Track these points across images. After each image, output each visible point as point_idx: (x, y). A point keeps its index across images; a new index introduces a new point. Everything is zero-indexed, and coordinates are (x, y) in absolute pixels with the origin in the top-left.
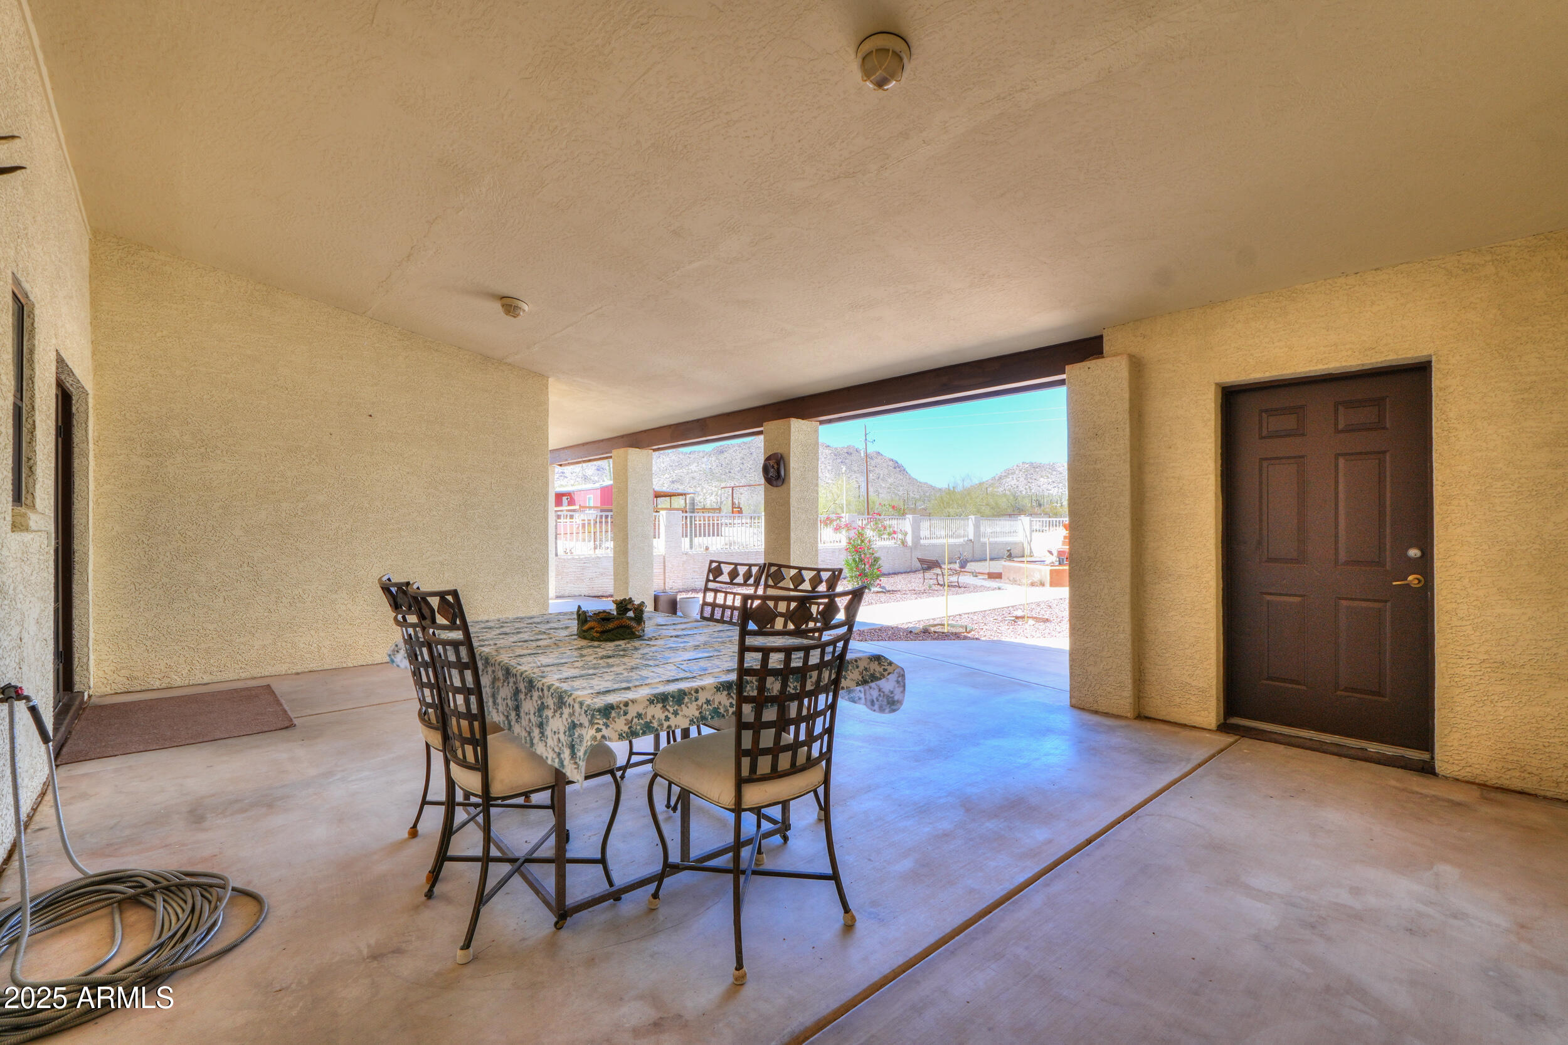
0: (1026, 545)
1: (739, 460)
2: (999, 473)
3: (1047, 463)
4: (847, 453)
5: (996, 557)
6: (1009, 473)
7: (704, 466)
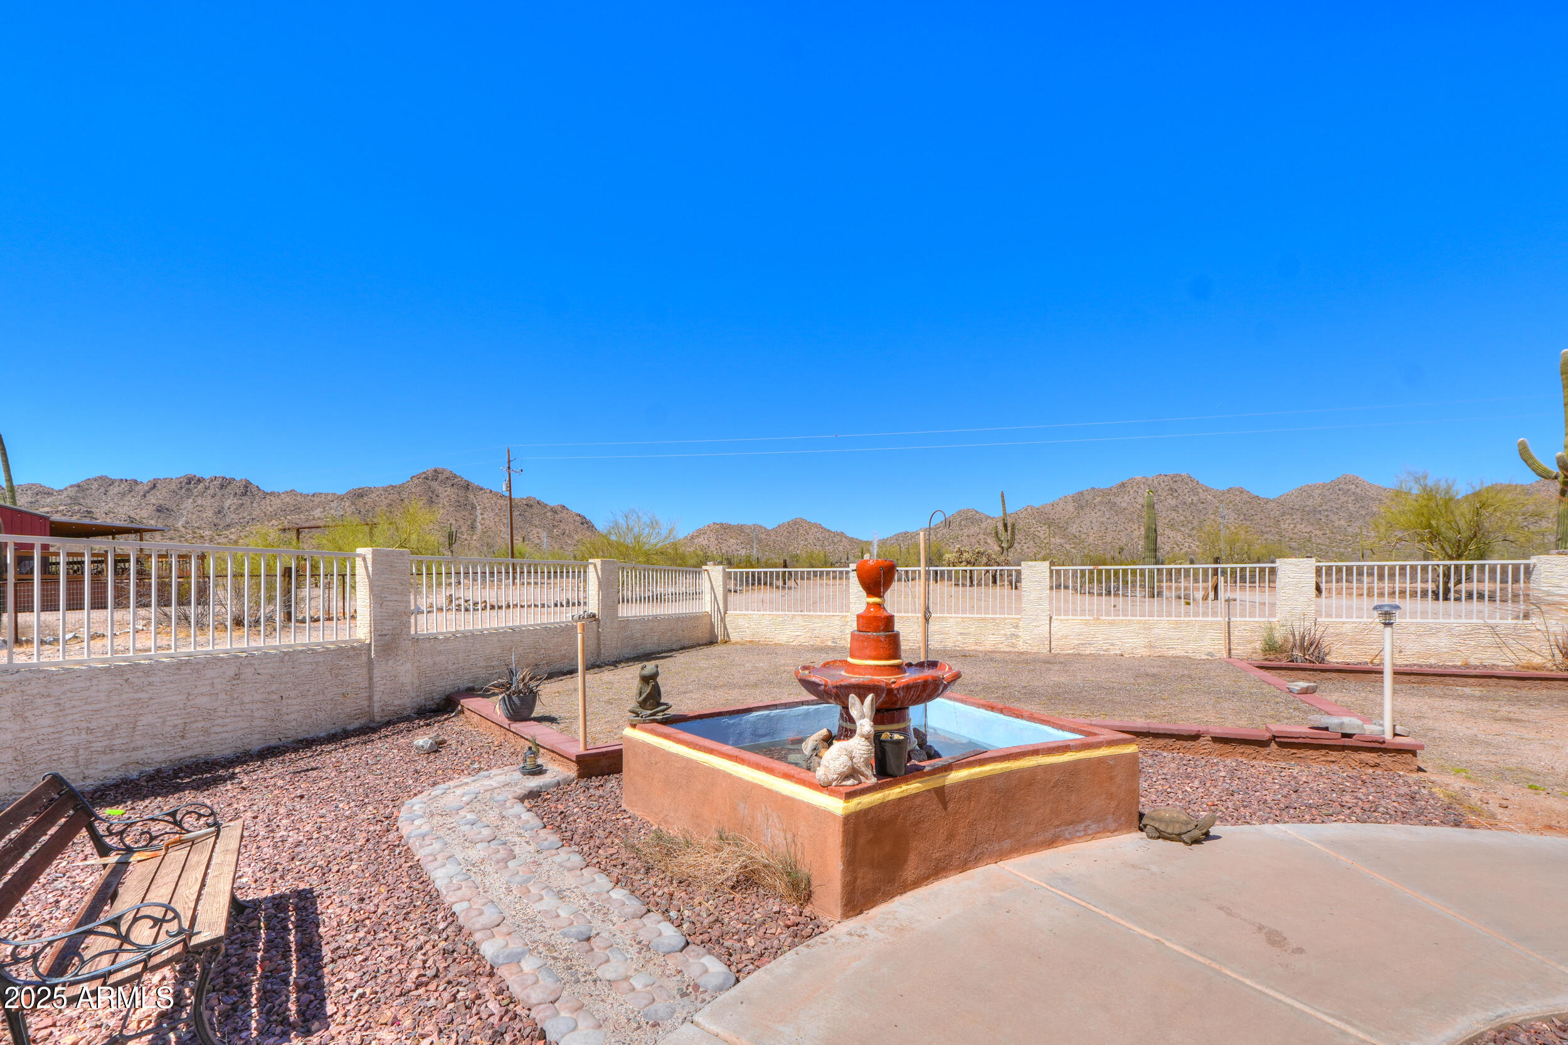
0: (716, 620)
1: (384, 508)
2: (691, 533)
3: (736, 524)
4: (527, 505)
5: (655, 648)
6: (700, 533)
7: (332, 511)
